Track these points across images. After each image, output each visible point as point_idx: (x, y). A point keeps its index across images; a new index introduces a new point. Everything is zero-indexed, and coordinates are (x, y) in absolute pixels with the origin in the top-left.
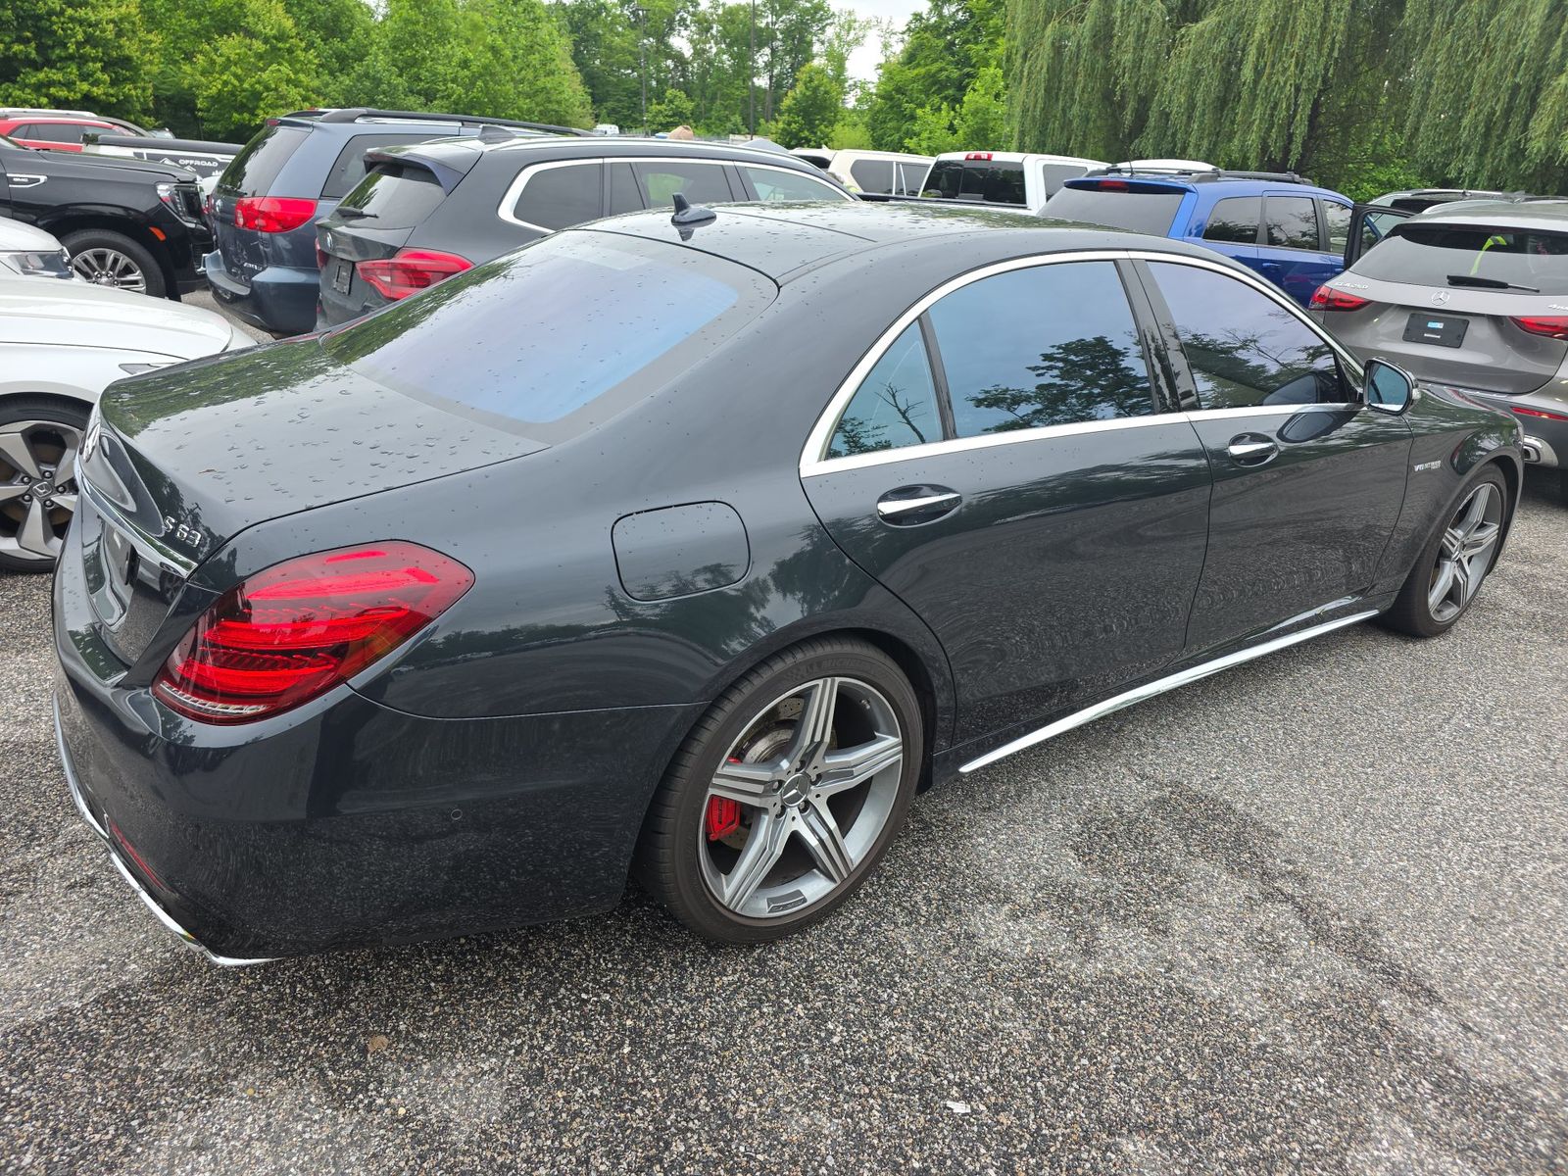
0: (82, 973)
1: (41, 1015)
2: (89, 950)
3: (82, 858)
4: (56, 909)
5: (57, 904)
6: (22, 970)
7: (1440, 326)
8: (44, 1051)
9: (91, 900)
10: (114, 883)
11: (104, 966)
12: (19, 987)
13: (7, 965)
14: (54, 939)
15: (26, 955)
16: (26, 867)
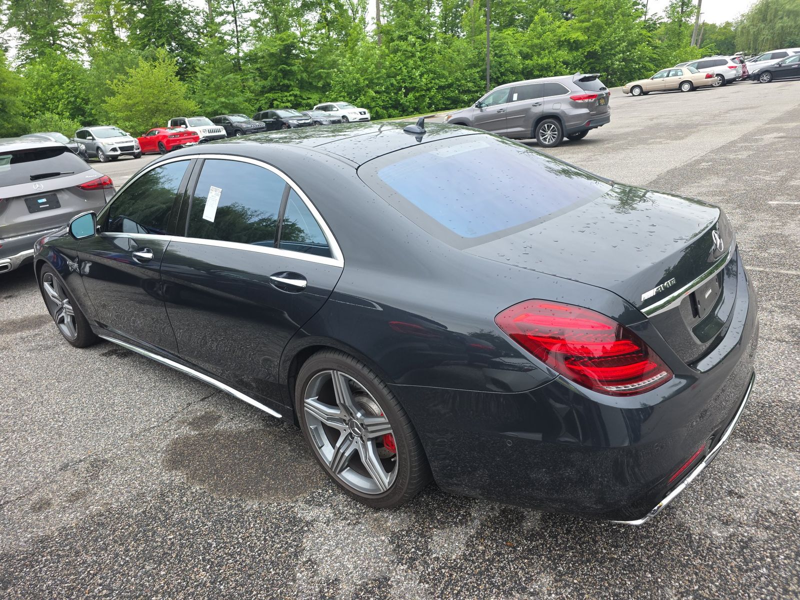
0: (758, 455)
1: (783, 451)
2: (751, 462)
3: (726, 510)
4: (754, 490)
5: (753, 493)
6: (783, 472)
7: (44, 200)
8: (787, 438)
9: (736, 484)
10: (721, 485)
11: (749, 452)
12: (787, 466)
13: (789, 478)
14: (763, 477)
15: (778, 477)
16: (757, 524)
